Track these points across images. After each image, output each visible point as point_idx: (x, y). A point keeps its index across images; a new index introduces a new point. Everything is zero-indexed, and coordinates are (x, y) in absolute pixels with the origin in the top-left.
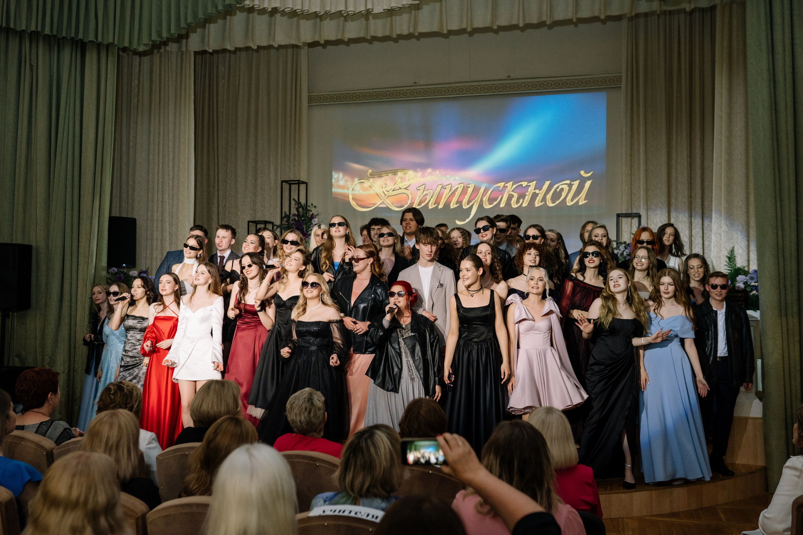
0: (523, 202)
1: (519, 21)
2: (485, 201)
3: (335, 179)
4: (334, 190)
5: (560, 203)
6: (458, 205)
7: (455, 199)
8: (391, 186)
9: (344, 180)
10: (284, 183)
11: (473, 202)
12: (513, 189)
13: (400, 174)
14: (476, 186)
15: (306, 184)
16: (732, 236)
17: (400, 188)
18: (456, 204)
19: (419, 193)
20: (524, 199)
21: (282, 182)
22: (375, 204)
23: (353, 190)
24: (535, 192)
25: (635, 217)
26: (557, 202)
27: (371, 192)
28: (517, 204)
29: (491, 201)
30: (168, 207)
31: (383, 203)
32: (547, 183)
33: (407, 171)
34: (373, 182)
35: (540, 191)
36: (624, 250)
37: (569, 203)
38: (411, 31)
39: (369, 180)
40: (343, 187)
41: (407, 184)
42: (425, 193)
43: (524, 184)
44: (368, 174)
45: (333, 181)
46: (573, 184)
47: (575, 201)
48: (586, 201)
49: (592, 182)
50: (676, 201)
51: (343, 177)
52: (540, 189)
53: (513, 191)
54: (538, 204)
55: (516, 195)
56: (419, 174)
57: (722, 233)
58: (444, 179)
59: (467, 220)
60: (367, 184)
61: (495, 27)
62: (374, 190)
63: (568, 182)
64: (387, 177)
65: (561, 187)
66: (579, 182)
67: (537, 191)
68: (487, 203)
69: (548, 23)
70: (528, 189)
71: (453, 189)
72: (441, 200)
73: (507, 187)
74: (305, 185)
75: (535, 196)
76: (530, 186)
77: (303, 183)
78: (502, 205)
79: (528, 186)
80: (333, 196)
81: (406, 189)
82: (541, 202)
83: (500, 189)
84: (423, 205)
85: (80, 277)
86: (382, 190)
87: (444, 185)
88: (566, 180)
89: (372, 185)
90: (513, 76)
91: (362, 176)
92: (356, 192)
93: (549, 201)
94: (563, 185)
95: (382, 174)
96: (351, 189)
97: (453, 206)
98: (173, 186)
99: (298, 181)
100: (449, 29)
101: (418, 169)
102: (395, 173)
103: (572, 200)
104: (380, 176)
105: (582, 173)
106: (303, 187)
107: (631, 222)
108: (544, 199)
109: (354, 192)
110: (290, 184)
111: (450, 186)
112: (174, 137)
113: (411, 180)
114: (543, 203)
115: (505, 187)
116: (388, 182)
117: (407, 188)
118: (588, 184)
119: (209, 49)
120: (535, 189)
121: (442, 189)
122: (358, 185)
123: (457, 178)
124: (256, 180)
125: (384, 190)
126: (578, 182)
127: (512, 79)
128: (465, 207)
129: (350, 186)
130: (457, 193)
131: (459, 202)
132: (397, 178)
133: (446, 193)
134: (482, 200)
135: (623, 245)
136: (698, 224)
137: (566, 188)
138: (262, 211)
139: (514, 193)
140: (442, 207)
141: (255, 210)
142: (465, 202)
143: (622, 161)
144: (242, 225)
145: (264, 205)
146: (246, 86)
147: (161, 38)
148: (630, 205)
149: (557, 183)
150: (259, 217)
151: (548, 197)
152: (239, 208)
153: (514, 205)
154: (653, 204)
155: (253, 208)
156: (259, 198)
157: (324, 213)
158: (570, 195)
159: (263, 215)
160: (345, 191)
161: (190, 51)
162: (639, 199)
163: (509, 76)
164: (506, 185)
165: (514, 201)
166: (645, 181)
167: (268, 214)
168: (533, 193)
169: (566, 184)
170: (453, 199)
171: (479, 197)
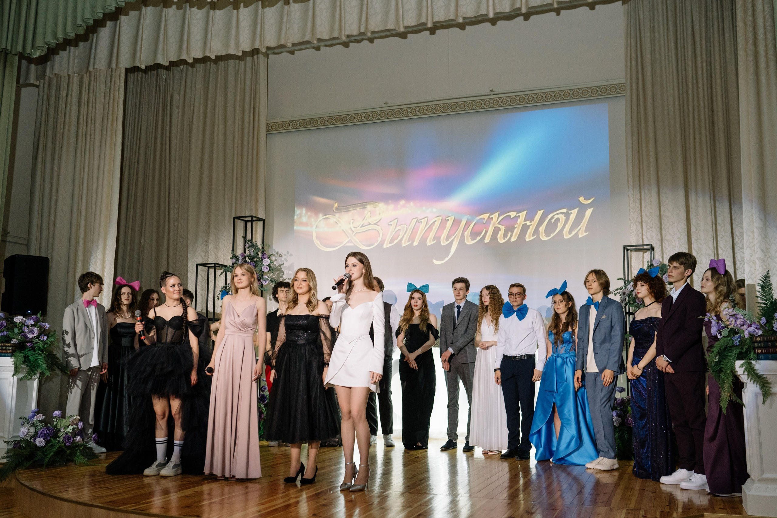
0: (511, 236)
1: (488, 10)
2: (467, 236)
3: (298, 215)
4: (295, 228)
5: (555, 235)
6: (435, 241)
7: (432, 235)
8: (359, 222)
9: (307, 216)
10: (236, 220)
11: (453, 237)
12: (499, 220)
13: (369, 207)
14: (456, 218)
15: (264, 220)
16: (769, 264)
17: (370, 224)
18: (433, 241)
19: (391, 228)
20: (512, 233)
21: (235, 218)
22: (342, 243)
23: (317, 227)
24: (526, 224)
25: (647, 250)
26: (552, 235)
27: (338, 229)
28: (504, 239)
29: (474, 234)
31: (350, 241)
32: (540, 213)
33: (377, 204)
34: (339, 218)
35: (531, 222)
36: (632, 289)
37: (567, 236)
39: (335, 215)
40: (306, 224)
41: (378, 218)
42: (397, 229)
43: (513, 214)
44: (334, 209)
45: (295, 217)
46: (571, 213)
47: (573, 233)
48: (587, 233)
49: (593, 210)
50: (697, 229)
51: (306, 213)
52: (532, 220)
53: (499, 223)
54: (529, 237)
55: (503, 228)
56: (391, 206)
57: (757, 261)
58: (419, 212)
59: (446, 259)
60: (332, 219)
61: (460, 20)
62: (340, 227)
63: (565, 210)
64: (355, 211)
65: (556, 217)
66: (578, 210)
67: (528, 223)
68: (469, 238)
70: (517, 220)
71: (430, 223)
72: (416, 236)
73: (492, 218)
74: (261, 223)
75: (525, 228)
76: (519, 216)
77: (260, 220)
78: (487, 240)
79: (517, 217)
80: (295, 234)
81: (376, 224)
82: (533, 235)
83: (485, 221)
84: (395, 242)
86: (350, 227)
87: (419, 219)
88: (562, 209)
89: (338, 221)
90: (497, 89)
91: (326, 210)
92: (321, 230)
93: (542, 235)
94: (559, 215)
95: (349, 208)
96: (314, 227)
97: (430, 242)
99: (252, 217)
101: (390, 201)
102: (363, 206)
103: (570, 232)
104: (347, 210)
105: (581, 199)
106: (260, 225)
107: (643, 257)
108: (536, 232)
109: (318, 230)
110: (246, 222)
111: (426, 219)
113: (381, 214)
114: (535, 236)
115: (490, 219)
116: (356, 217)
118: (589, 212)
119: (141, 65)
120: (525, 221)
121: (417, 223)
122: (322, 222)
124: (209, 218)
125: (352, 226)
126: (576, 210)
127: (497, 94)
128: (444, 243)
129: (313, 223)
130: (434, 228)
131: (437, 238)
132: (366, 212)
133: (422, 227)
134: (463, 236)
137: (562, 217)
138: (215, 253)
139: (501, 225)
140: (417, 244)
141: (207, 252)
142: (444, 238)
143: (628, 183)
144: (192, 269)
145: (218, 246)
146: (201, 115)
147: (57, 39)
148: (641, 235)
149: (552, 212)
150: (211, 260)
151: (541, 228)
152: (190, 250)
153: (501, 239)
154: (670, 234)
155: (205, 250)
156: (212, 238)
157: (285, 255)
158: (567, 226)
159: (217, 257)
160: (308, 229)
161: (120, 68)
162: (652, 228)
163: (492, 91)
164: (491, 217)
165: (501, 235)
166: (657, 206)
167: (222, 256)
168: (523, 225)
169: (562, 213)
170: (429, 235)
171: (460, 231)
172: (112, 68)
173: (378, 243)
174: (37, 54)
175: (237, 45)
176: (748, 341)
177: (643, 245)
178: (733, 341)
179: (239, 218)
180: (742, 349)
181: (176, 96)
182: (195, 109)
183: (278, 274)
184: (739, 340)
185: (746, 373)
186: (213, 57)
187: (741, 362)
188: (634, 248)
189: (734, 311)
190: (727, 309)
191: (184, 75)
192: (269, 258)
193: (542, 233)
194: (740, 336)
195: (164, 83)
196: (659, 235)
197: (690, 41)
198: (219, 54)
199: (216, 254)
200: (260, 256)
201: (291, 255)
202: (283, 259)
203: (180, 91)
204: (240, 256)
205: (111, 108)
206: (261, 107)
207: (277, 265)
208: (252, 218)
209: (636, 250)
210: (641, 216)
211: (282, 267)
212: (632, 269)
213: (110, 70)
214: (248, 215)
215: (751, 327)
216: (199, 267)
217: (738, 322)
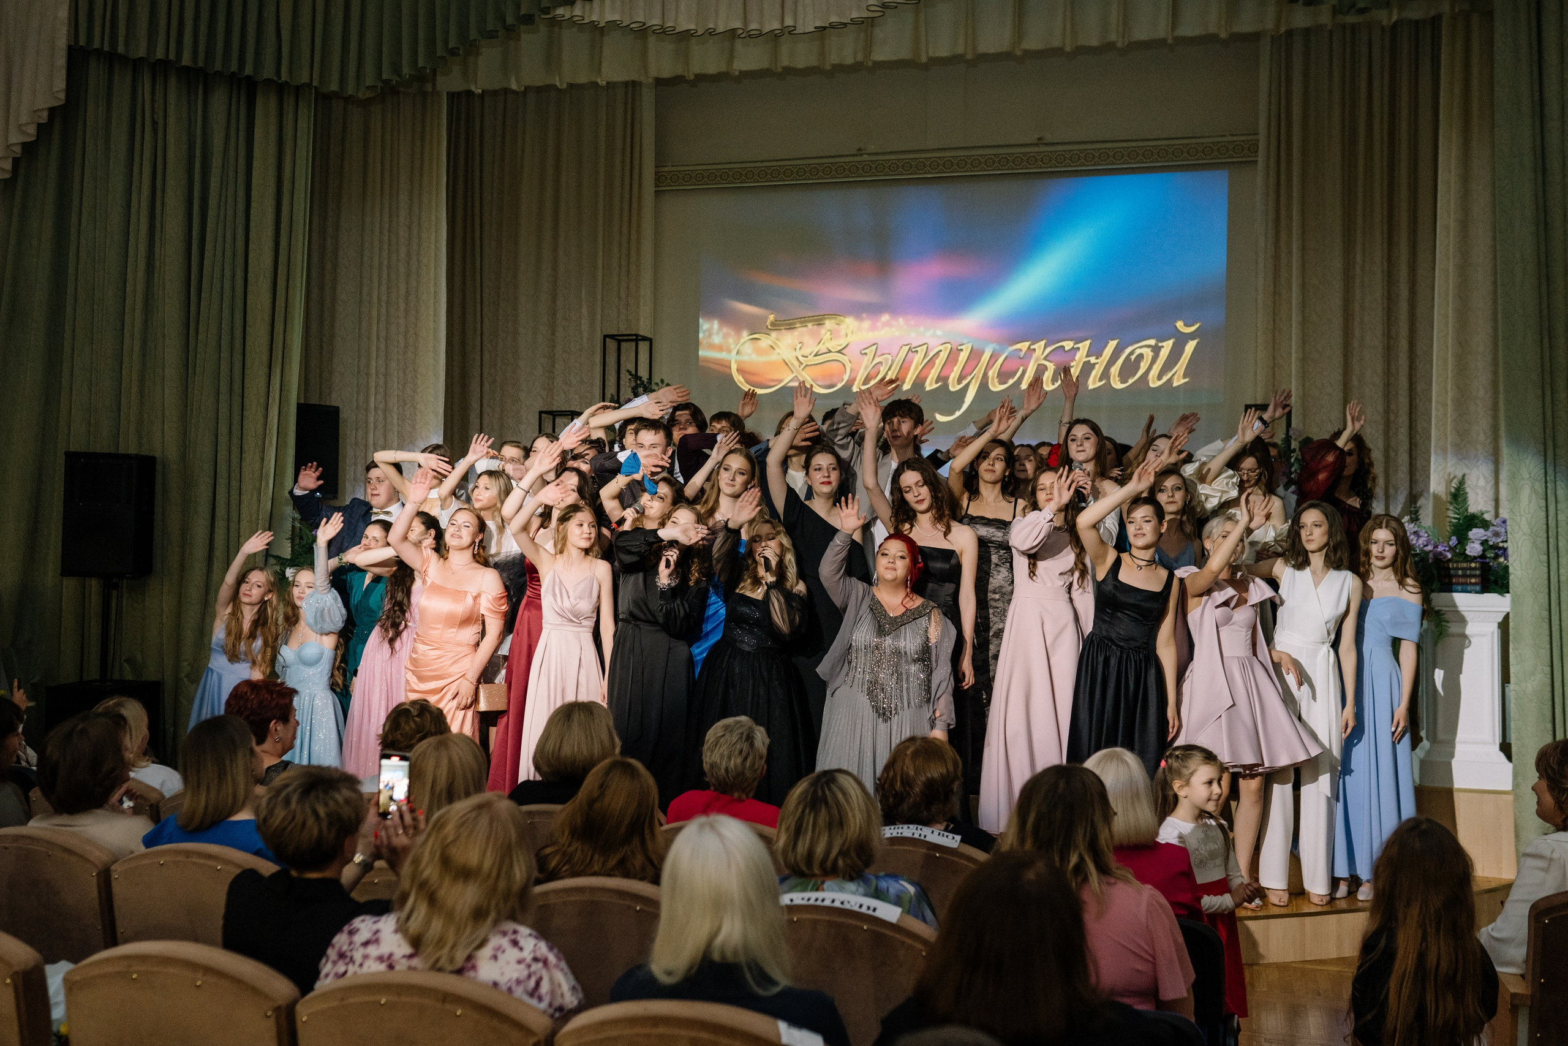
1: (1064, 42)
2: (993, 378)
3: (705, 332)
4: (701, 353)
5: (1136, 381)
6: (940, 384)
7: (934, 373)
8: (811, 347)
9: (721, 335)
10: (608, 340)
11: (969, 378)
12: (1045, 354)
13: (829, 324)
14: (975, 348)
15: (650, 340)
17: (830, 351)
18: (937, 382)
19: (866, 360)
21: (605, 337)
22: (781, 381)
23: (738, 353)
24: (1089, 360)
26: (1131, 381)
27: (774, 357)
28: (1053, 384)
29: (1003, 376)
30: (395, 386)
31: (795, 379)
32: (1113, 344)
33: (842, 318)
34: (777, 339)
35: (1097, 358)
37: (1154, 383)
38: (860, 57)
39: (769, 335)
40: (720, 348)
41: (843, 342)
42: (875, 362)
43: (1068, 345)
44: (768, 323)
45: (701, 335)
46: (1163, 347)
47: (1165, 379)
48: (1187, 380)
49: (1198, 343)
51: (720, 329)
52: (1098, 355)
53: (1045, 359)
54: (1093, 383)
55: (1051, 367)
56: (866, 324)
58: (913, 335)
59: (958, 414)
60: (765, 341)
61: (1019, 53)
62: (778, 354)
63: (1152, 342)
64: (804, 329)
65: (1138, 352)
66: (1174, 343)
67: (1093, 360)
68: (996, 380)
69: (1119, 45)
70: (1075, 355)
71: (932, 354)
72: (907, 374)
73: (1034, 350)
74: (647, 343)
75: (1088, 368)
76: (1078, 349)
77: (644, 339)
79: (1075, 350)
80: (700, 363)
81: (839, 352)
82: (1100, 380)
83: (1022, 354)
85: (243, 516)
86: (794, 354)
87: (913, 346)
88: (1149, 339)
89: (776, 344)
90: (1049, 138)
91: (756, 328)
92: (745, 358)
93: (1114, 379)
94: (1143, 349)
95: (794, 324)
96: (734, 352)
97: (930, 385)
98: (406, 347)
99: (636, 335)
100: (931, 54)
101: (864, 315)
102: (819, 321)
103: (1160, 378)
104: (791, 327)
105: (1180, 324)
106: (643, 347)
108: (1105, 375)
109: (739, 358)
110: (619, 342)
111: (925, 347)
112: (408, 254)
113: (849, 335)
114: (1103, 382)
115: (1031, 351)
116: (806, 339)
117: (843, 352)
118: (1190, 346)
119: (477, 88)
120: (1088, 356)
121: (910, 352)
122: (748, 344)
123: (939, 333)
124: (553, 334)
125: (799, 354)
126: (1171, 342)
127: (1046, 144)
128: (954, 387)
129: (732, 346)
130: (937, 361)
131: (942, 379)
132: (823, 331)
133: (918, 360)
134: (985, 375)
137: (1148, 353)
138: (565, 392)
139: (1049, 361)
140: (909, 387)
141: (552, 390)
142: (954, 378)
143: (1257, 304)
144: (528, 419)
145: (570, 381)
146: (537, 153)
149: (1132, 344)
150: (559, 403)
151: (1113, 369)
152: (522, 386)
154: (1316, 387)
155: (547, 387)
156: (559, 367)
158: (1155, 367)
159: (567, 400)
160: (724, 355)
161: (439, 93)
162: (1290, 376)
163: (1040, 139)
164: (1032, 347)
167: (577, 397)
168: (1085, 363)
169: (1147, 346)
170: (929, 373)
171: (981, 369)
173: (843, 383)
179: (612, 337)
193: (1114, 376)
196: (1301, 388)
199: (569, 394)
206: (645, 146)
210: (1274, 357)
214: (623, 331)
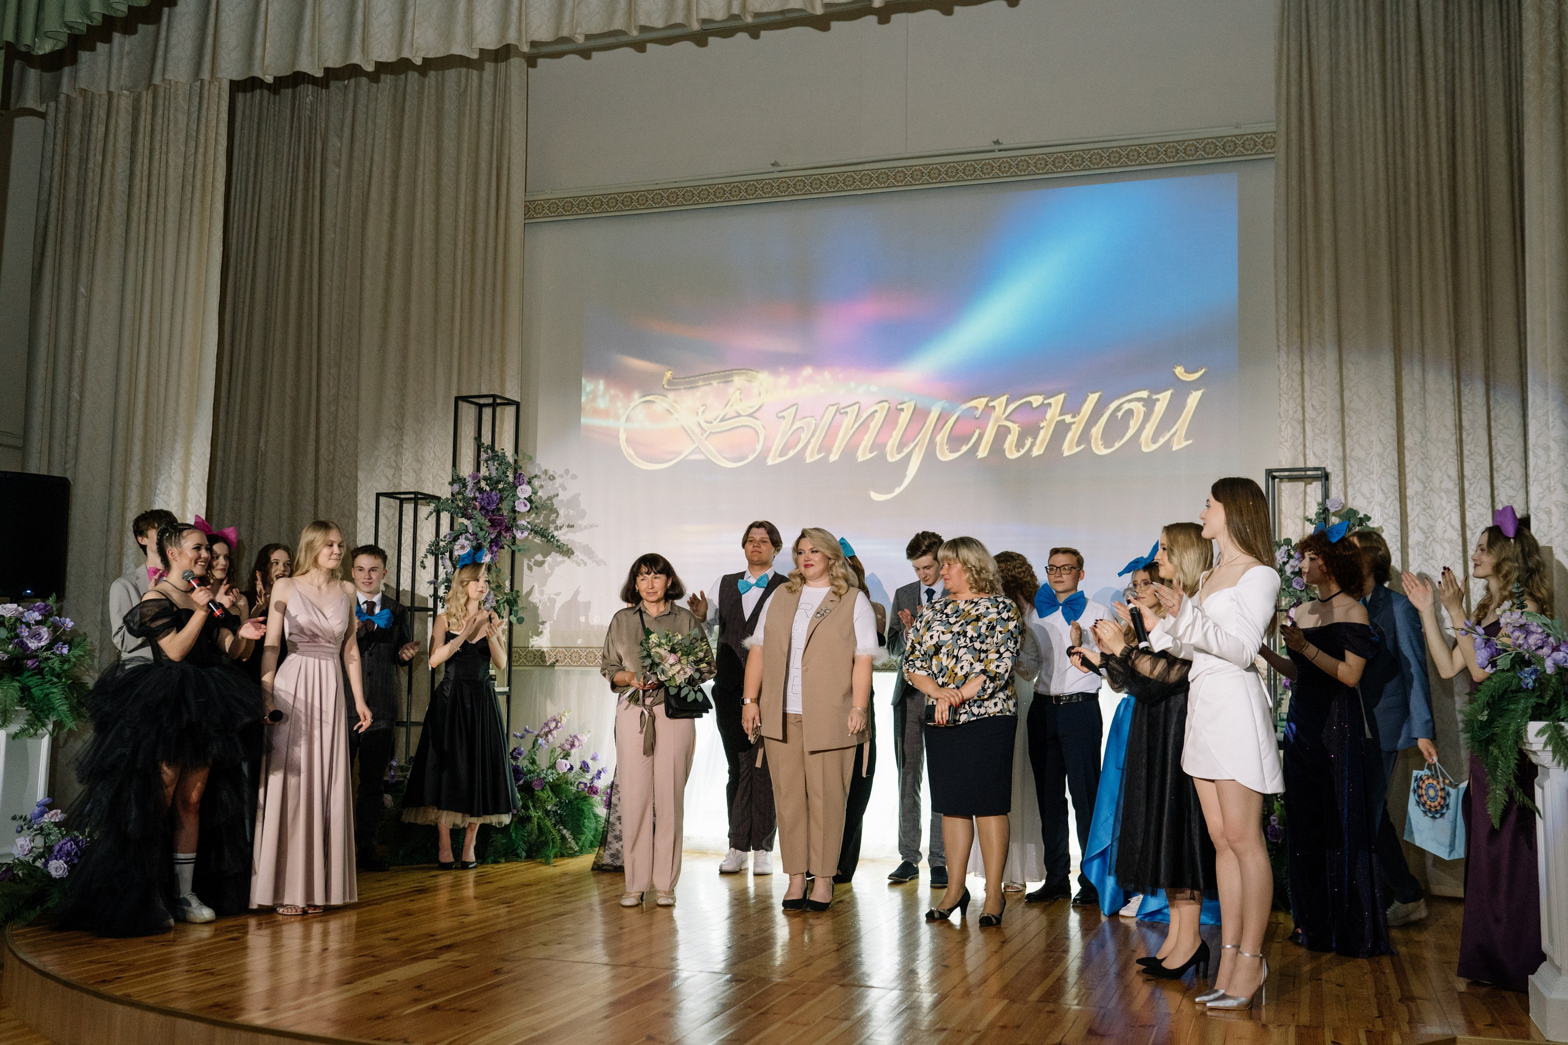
0: (1033, 444)
2: (941, 444)
3: (588, 394)
4: (583, 420)
5: (1123, 444)
6: (875, 453)
7: (867, 440)
8: (716, 411)
9: (607, 397)
10: (460, 403)
11: (912, 445)
12: (1007, 412)
13: (738, 381)
14: (918, 406)
15: (517, 405)
17: (739, 415)
18: (871, 452)
19: (784, 425)
20: (1035, 438)
21: (457, 399)
22: (679, 453)
23: (628, 419)
24: (1064, 420)
25: (1315, 478)
26: (1117, 445)
27: (672, 425)
28: (1018, 451)
29: (955, 441)
31: (697, 450)
32: (1093, 398)
33: (754, 373)
34: (675, 402)
35: (1073, 417)
36: (1285, 560)
37: (1147, 447)
39: (666, 396)
40: (605, 414)
41: (755, 403)
42: (797, 425)
43: (1036, 400)
44: (664, 382)
45: (583, 399)
46: (1158, 400)
47: (1162, 441)
48: (1190, 442)
49: (1203, 394)
51: (606, 390)
52: (1076, 413)
53: (1007, 418)
54: (1069, 448)
55: (1015, 428)
56: (784, 380)
57: (1554, 509)
58: (842, 392)
59: (898, 491)
60: (660, 404)
62: (677, 420)
63: (1144, 394)
64: (708, 388)
65: (1126, 407)
66: (1172, 395)
67: (1068, 418)
68: (946, 447)
70: (1045, 413)
71: (865, 416)
72: (835, 441)
73: (994, 407)
74: (513, 408)
75: (1061, 429)
76: (1050, 405)
77: (510, 402)
78: (982, 453)
79: (1045, 407)
80: (583, 433)
81: (751, 415)
82: (1078, 444)
83: (978, 413)
84: (792, 453)
86: (697, 419)
87: (842, 406)
88: (1140, 390)
89: (674, 408)
90: (1008, 140)
91: (647, 386)
92: (638, 426)
93: (1096, 444)
94: (1133, 403)
95: (697, 381)
96: (623, 419)
97: (863, 455)
99: (494, 397)
101: (782, 369)
102: (726, 377)
103: (1154, 439)
104: (691, 386)
105: (1179, 371)
106: (509, 413)
107: (1305, 493)
108: (1085, 437)
109: (630, 426)
110: (481, 407)
111: (856, 407)
113: (763, 395)
114: (1082, 447)
115: (989, 409)
116: (711, 400)
117: (756, 415)
118: (1194, 398)
119: (264, 73)
120: (1061, 414)
121: (838, 414)
122: (640, 409)
124: (403, 399)
125: (702, 420)
126: (1168, 394)
127: (1003, 149)
128: (893, 458)
129: (621, 412)
130: (872, 425)
131: (878, 446)
132: (731, 390)
133: (847, 423)
134: (932, 443)
135: (1284, 548)
136: (1479, 496)
137: (1139, 408)
138: (415, 471)
139: (1013, 422)
140: (837, 458)
141: (398, 468)
142: (893, 445)
143: (1278, 339)
144: (367, 504)
145: (423, 457)
146: (387, 181)
147: (89, 17)
148: (1301, 447)
149: (1118, 398)
150: (407, 485)
151: (1094, 430)
152: (362, 463)
153: (1011, 453)
154: (1361, 446)
155: (394, 464)
156: (409, 439)
157: (561, 476)
158: (1148, 426)
159: (419, 480)
160: (610, 423)
161: (219, 80)
162: (1325, 433)
163: (997, 142)
164: (991, 404)
165: (1012, 442)
166: (1337, 388)
167: (430, 476)
168: (1058, 422)
169: (1138, 400)
170: (862, 440)
171: (925, 434)
172: (202, 81)
173: (755, 455)
174: (46, 47)
175: (470, 36)
176: (1554, 680)
177: (1306, 469)
178: (1521, 679)
179: (466, 399)
180: (1541, 697)
181: (334, 141)
182: (374, 169)
183: (547, 517)
184: (1533, 677)
185: (1549, 748)
186: (418, 61)
187: (1541, 724)
188: (1287, 473)
189: (1524, 617)
190: (1508, 613)
191: (351, 97)
192: (529, 483)
193: (1096, 439)
194: (1536, 671)
195: (308, 112)
196: (1340, 448)
197: (1412, 47)
198: (429, 56)
199: (418, 473)
200: (511, 479)
201: (574, 477)
202: (557, 485)
203: (342, 129)
204: (469, 479)
205: (200, 166)
206: (514, 168)
207: (544, 498)
208: (494, 400)
209: (1291, 479)
210: (1303, 408)
211: (555, 501)
212: (1283, 517)
213: (198, 83)
214: (484, 392)
215: (1559, 650)
216: (382, 500)
217: (1533, 640)
